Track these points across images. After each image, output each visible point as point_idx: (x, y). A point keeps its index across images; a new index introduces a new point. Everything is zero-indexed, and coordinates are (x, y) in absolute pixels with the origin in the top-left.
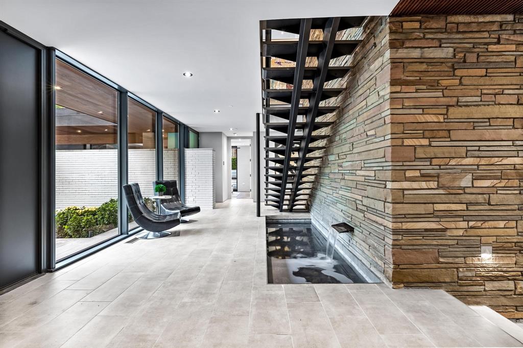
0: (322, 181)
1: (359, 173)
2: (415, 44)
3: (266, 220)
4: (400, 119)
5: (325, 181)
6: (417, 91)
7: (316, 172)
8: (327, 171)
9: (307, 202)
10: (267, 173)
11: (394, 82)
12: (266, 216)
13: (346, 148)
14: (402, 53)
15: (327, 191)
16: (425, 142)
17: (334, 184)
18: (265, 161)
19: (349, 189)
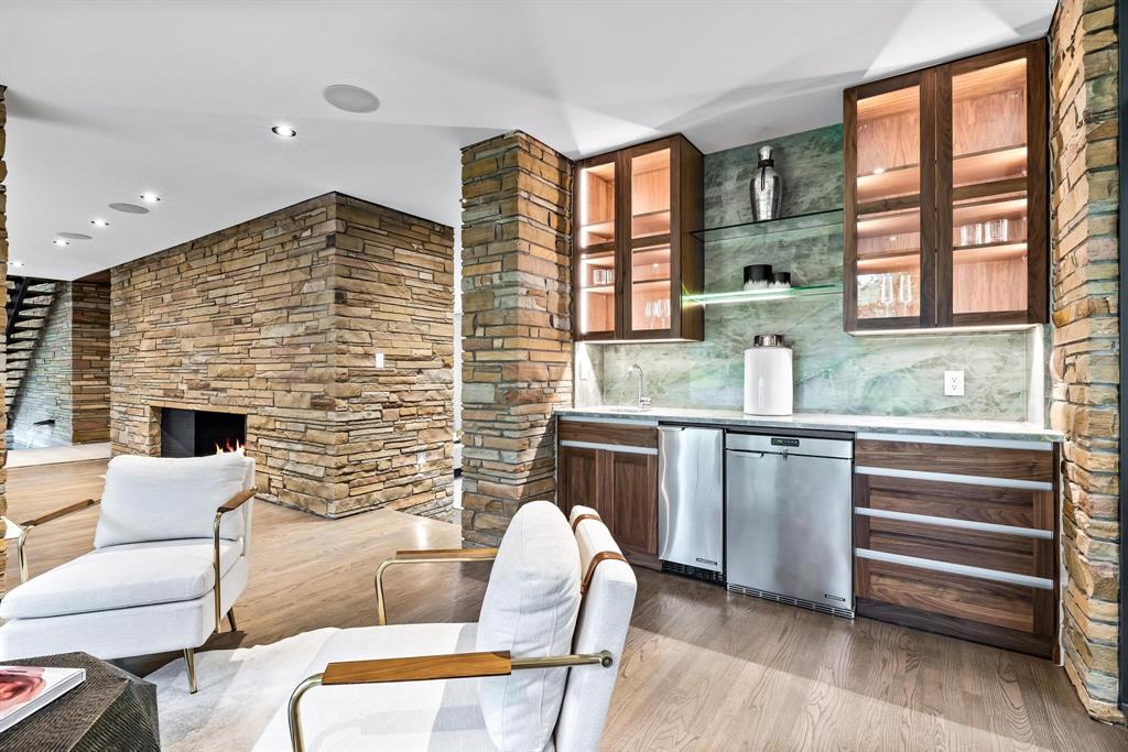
0: (28, 386)
1: (58, 376)
2: (91, 300)
4: (79, 343)
5: (32, 385)
6: (93, 328)
7: (22, 375)
8: (34, 374)
11: (74, 322)
13: (50, 355)
14: (81, 304)
15: (34, 396)
16: (98, 358)
17: (40, 388)
19: (51, 389)
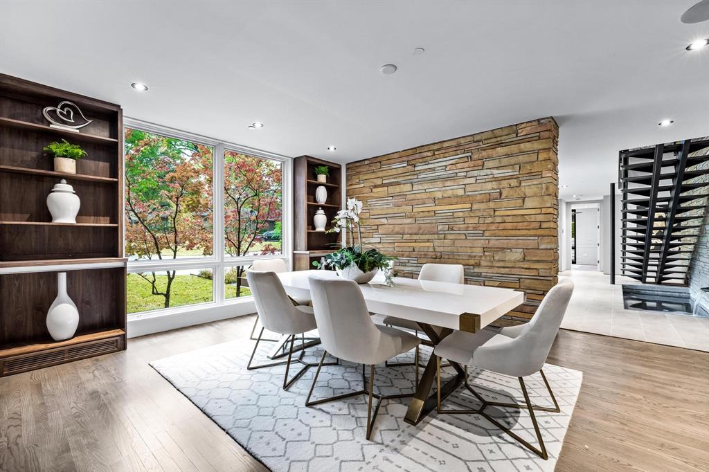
3: (623, 288)
7: (695, 241)
9: (686, 275)
10: (623, 242)
12: (623, 286)
15: (705, 260)
18: (621, 231)
